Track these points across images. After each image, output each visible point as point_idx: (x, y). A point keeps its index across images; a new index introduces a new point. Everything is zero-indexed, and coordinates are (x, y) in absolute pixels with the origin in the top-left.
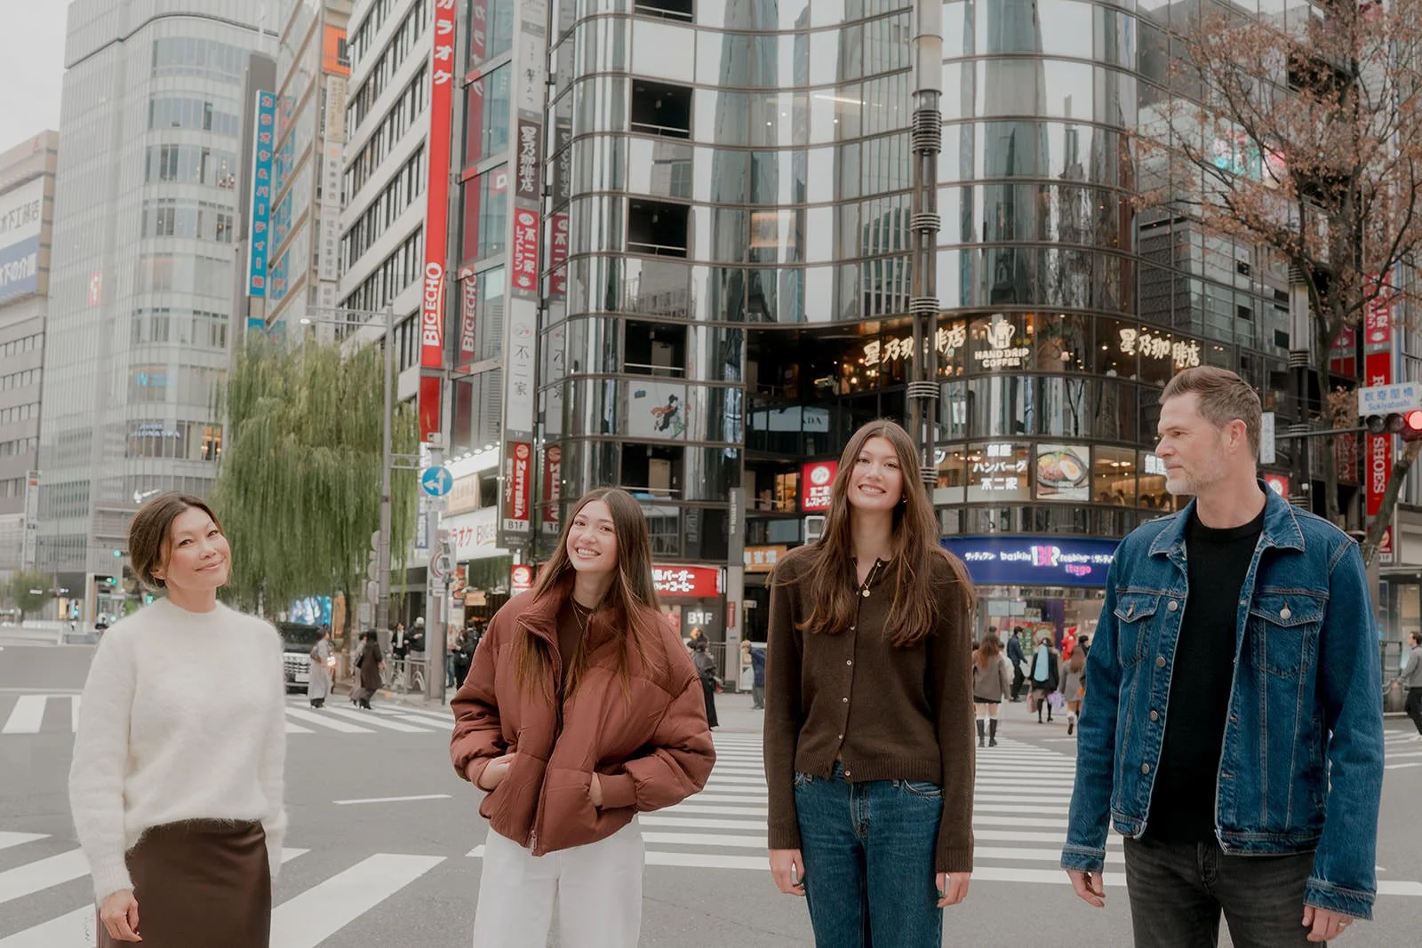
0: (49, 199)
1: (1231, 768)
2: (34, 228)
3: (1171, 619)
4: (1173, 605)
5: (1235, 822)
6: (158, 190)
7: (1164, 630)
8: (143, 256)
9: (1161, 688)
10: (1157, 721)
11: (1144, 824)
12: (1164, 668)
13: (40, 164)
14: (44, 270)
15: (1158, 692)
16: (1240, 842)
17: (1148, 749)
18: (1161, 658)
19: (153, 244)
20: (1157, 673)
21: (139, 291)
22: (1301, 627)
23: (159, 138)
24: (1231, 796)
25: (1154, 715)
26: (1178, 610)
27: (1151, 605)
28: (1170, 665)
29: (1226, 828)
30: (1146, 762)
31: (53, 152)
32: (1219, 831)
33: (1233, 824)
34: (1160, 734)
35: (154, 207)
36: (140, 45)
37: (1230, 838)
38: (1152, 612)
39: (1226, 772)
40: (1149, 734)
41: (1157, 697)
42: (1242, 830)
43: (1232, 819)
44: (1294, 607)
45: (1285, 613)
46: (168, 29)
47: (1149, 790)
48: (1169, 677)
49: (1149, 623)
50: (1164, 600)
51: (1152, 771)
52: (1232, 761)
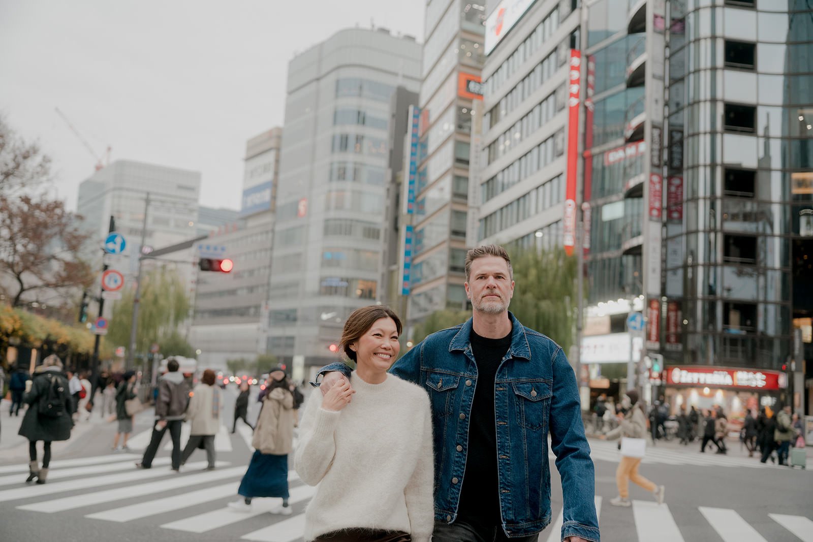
0: (277, 161)
1: (508, 486)
2: (269, 177)
3: (468, 391)
4: (468, 382)
5: (513, 518)
6: (338, 157)
7: (464, 397)
8: (330, 191)
9: (463, 431)
10: (462, 452)
11: (456, 515)
12: (464, 420)
13: (272, 143)
14: (274, 197)
15: (461, 434)
16: (518, 529)
17: (456, 468)
18: (462, 415)
19: (335, 185)
20: (460, 423)
21: (328, 208)
22: (542, 401)
23: (339, 130)
24: (510, 503)
25: (459, 448)
26: (472, 386)
27: (455, 382)
28: (468, 418)
29: (509, 522)
30: (455, 476)
31: (279, 137)
32: (504, 525)
33: (512, 519)
34: (464, 460)
35: (336, 166)
36: (328, 83)
37: (512, 528)
38: (455, 386)
39: (505, 489)
40: (457, 459)
41: (460, 437)
42: (518, 523)
43: (512, 517)
44: (538, 389)
45: (534, 393)
46: (345, 73)
47: (458, 494)
48: (467, 425)
49: (453, 392)
50: (463, 379)
51: (459, 482)
52: (509, 482)
